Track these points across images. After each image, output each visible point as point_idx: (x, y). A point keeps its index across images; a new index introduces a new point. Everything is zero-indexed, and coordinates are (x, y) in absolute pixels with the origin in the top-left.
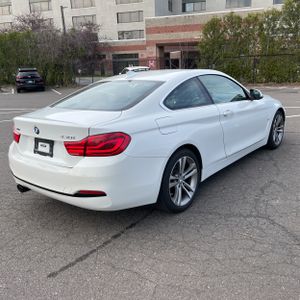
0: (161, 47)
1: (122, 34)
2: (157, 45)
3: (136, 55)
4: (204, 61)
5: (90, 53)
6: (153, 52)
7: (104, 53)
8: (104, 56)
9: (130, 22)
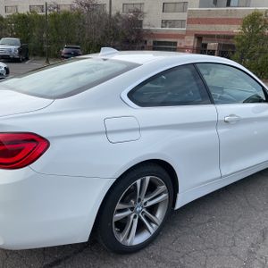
0: (199, 37)
1: (165, 23)
2: (196, 35)
3: (175, 43)
4: (237, 55)
5: (133, 38)
6: (191, 41)
7: (146, 39)
8: (146, 42)
9: (174, 12)
